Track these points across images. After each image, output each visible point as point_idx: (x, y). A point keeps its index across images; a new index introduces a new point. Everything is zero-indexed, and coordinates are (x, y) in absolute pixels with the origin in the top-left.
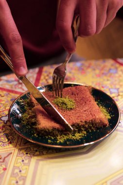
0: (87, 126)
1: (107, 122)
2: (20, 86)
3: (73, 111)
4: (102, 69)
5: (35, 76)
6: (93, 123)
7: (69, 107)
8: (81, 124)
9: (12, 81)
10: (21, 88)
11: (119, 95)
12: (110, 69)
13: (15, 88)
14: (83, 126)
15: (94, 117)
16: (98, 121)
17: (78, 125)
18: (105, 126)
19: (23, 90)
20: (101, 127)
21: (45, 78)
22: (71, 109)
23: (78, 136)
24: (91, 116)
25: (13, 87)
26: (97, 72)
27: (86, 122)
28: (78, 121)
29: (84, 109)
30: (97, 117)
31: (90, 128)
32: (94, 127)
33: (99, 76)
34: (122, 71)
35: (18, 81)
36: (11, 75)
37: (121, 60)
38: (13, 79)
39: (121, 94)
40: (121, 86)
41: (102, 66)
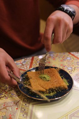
0: (57, 89)
1: (67, 87)
2: (23, 66)
3: (49, 82)
4: (63, 57)
5: (30, 61)
6: (60, 88)
7: (47, 79)
8: (54, 88)
10: (23, 67)
11: (72, 71)
12: (67, 57)
13: (21, 67)
14: (55, 90)
15: (60, 85)
16: (62, 87)
17: (52, 89)
18: (66, 89)
19: (24, 68)
20: (64, 90)
21: (35, 62)
22: (48, 80)
23: (52, 94)
24: (59, 84)
25: (20, 67)
26: (61, 59)
27: (56, 87)
28: (52, 87)
29: (55, 81)
30: (62, 85)
31: (58, 90)
32: (60, 90)
33: (62, 61)
34: (73, 58)
35: (22, 64)
36: (18, 61)
37: (72, 53)
38: (19, 63)
39: (73, 70)
40: (73, 66)
41: (63, 56)
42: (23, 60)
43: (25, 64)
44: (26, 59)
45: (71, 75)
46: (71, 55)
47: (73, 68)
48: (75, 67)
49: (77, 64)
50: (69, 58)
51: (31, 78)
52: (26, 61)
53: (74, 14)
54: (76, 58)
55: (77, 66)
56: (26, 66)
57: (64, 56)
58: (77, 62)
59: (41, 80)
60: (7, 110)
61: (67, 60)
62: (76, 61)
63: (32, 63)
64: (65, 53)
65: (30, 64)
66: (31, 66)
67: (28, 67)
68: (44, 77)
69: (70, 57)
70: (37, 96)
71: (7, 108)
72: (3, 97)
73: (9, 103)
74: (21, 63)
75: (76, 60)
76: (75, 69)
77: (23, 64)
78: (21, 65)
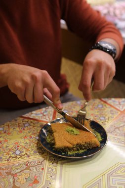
0: (86, 145)
1: (99, 143)
2: (44, 117)
4: (94, 105)
5: (53, 111)
6: (90, 144)
7: (76, 133)
9: (39, 114)
12: (98, 105)
13: (42, 118)
14: (84, 146)
16: (93, 142)
17: (81, 144)
19: (47, 119)
20: (95, 147)
22: (77, 135)
23: (81, 151)
25: (40, 118)
26: (91, 107)
31: (88, 147)
32: (90, 146)
33: (92, 109)
34: (105, 106)
35: (43, 114)
36: (38, 110)
37: (104, 99)
38: (40, 113)
39: (107, 120)
40: (106, 115)
41: (93, 103)
42: (44, 109)
43: (47, 115)
44: (47, 108)
45: (104, 127)
46: (102, 103)
47: (107, 117)
48: (109, 117)
49: (111, 114)
50: (100, 106)
51: (56, 131)
52: (48, 110)
53: (115, 52)
54: (109, 106)
55: (111, 115)
56: (49, 117)
57: (95, 103)
58: (111, 111)
59: (68, 134)
60: (31, 170)
61: (98, 109)
62: (109, 110)
63: (55, 113)
64: (95, 99)
65: (52, 114)
66: (54, 117)
67: (51, 117)
68: (72, 131)
69: (102, 105)
70: (63, 153)
71: (31, 168)
72: (24, 155)
73: (32, 162)
74: (41, 113)
75: (109, 108)
76: (108, 119)
77: (45, 114)
78: (41, 115)
